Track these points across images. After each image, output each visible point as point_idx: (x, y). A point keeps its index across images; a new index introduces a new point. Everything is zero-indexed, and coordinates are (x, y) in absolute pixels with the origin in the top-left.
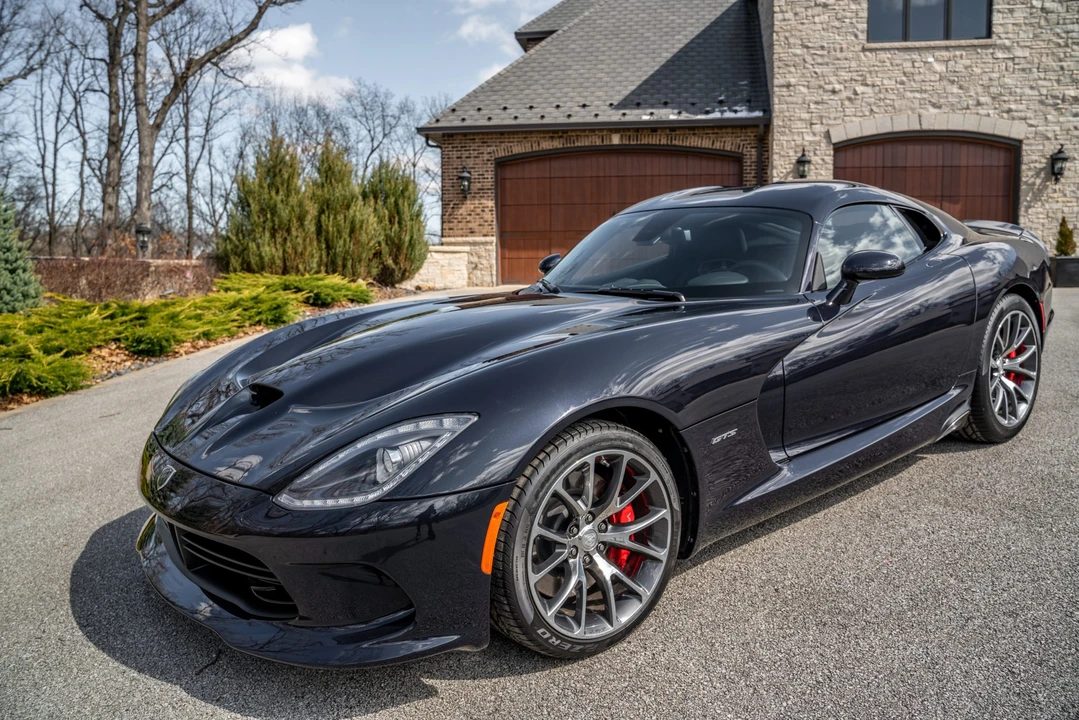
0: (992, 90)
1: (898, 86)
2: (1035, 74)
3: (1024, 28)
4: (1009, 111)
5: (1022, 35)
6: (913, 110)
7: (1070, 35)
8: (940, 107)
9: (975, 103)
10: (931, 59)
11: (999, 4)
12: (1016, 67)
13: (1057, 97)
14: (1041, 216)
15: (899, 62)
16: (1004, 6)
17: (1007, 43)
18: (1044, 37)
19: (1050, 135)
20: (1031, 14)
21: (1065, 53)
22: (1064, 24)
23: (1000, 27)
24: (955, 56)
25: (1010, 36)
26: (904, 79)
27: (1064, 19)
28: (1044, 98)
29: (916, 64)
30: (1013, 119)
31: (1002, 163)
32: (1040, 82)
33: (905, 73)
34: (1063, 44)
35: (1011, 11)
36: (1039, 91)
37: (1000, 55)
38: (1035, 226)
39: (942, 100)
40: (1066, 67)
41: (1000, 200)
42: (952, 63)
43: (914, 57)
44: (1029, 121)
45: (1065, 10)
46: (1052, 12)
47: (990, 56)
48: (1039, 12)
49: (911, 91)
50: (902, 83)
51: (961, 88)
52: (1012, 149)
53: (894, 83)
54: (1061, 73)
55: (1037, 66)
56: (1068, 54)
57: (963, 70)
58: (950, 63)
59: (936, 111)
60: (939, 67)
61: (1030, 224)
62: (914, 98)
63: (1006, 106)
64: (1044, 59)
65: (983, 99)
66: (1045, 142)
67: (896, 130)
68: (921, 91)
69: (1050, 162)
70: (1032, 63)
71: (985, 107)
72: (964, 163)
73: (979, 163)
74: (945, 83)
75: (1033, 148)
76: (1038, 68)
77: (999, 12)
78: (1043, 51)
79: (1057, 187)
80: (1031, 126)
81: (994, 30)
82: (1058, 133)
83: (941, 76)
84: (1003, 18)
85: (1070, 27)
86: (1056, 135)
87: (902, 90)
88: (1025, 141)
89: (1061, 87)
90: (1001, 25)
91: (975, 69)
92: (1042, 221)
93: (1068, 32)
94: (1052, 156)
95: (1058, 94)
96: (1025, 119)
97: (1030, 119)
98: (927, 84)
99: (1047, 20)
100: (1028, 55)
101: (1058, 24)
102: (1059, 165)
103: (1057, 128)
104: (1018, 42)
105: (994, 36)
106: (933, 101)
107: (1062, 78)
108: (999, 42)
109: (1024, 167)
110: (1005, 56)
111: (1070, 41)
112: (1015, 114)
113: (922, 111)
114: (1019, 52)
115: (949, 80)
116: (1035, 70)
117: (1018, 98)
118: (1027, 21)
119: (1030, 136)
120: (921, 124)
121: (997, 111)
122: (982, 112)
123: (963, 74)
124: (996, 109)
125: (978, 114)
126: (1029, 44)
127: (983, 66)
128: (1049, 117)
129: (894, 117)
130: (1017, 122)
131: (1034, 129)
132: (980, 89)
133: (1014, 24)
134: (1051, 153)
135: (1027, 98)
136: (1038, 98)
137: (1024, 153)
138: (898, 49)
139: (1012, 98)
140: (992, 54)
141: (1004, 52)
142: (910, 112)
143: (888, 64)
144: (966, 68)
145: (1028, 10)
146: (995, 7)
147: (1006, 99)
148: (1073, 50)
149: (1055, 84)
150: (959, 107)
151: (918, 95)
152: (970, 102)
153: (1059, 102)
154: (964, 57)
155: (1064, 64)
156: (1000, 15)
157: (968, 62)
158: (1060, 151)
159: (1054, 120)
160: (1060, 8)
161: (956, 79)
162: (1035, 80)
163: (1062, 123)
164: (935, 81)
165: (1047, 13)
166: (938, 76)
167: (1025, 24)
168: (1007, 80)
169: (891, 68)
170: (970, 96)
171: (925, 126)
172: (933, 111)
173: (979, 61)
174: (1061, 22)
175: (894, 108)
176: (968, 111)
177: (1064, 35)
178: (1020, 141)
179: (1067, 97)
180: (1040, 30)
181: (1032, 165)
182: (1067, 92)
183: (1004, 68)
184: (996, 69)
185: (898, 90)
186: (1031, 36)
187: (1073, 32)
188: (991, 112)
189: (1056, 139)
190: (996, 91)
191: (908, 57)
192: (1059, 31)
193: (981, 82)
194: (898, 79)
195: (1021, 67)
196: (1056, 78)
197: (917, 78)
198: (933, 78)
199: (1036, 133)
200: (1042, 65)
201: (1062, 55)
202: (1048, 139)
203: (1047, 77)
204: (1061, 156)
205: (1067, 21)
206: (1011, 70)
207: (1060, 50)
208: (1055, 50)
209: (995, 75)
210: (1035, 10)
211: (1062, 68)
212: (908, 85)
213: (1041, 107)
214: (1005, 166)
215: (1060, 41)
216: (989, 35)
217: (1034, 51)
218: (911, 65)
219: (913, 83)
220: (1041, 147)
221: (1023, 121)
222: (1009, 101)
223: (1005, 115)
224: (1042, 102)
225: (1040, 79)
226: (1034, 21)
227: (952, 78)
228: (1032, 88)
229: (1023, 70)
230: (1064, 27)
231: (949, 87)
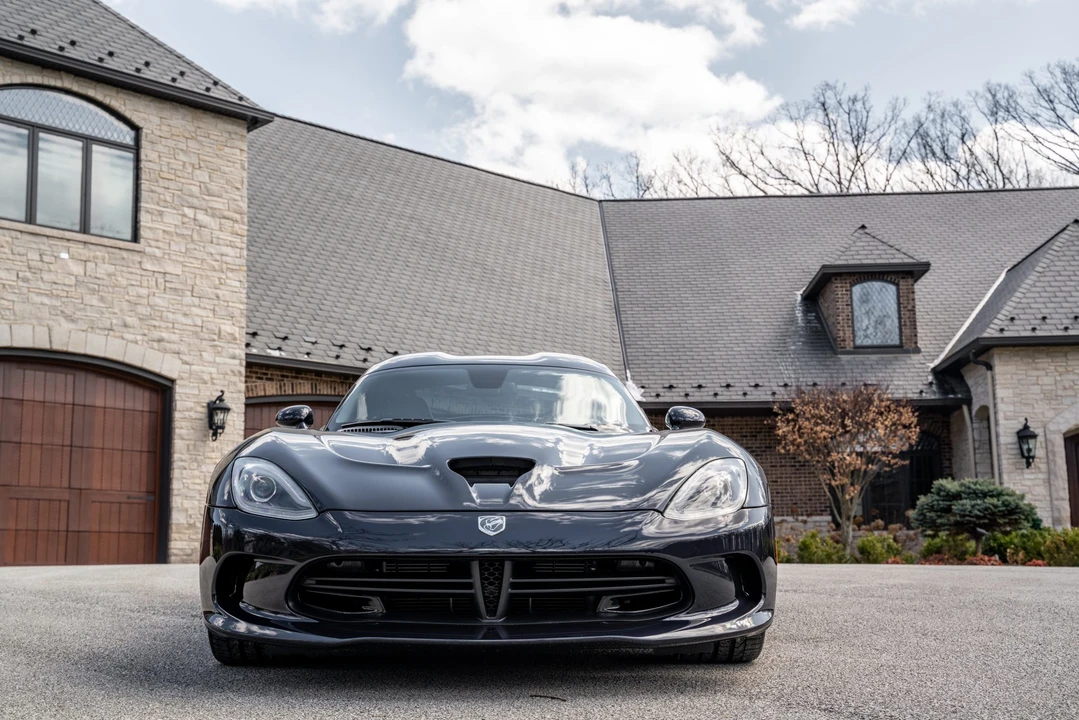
0: (141, 310)
1: (21, 284)
2: (188, 299)
3: (175, 238)
4: (160, 340)
5: (173, 247)
6: (39, 319)
7: (224, 258)
8: (72, 321)
9: (120, 323)
10: (64, 255)
11: (147, 203)
12: (168, 285)
13: (212, 332)
14: (198, 481)
15: (22, 251)
16: (153, 207)
17: (158, 253)
18: (197, 254)
19: (207, 377)
20: (183, 223)
21: (220, 279)
22: (218, 244)
23: (148, 231)
24: (95, 257)
25: (160, 244)
26: (28, 275)
27: (218, 238)
28: (199, 329)
29: (45, 258)
30: (165, 351)
31: (147, 409)
32: (195, 310)
33: (30, 268)
34: (217, 267)
35: (161, 214)
36: (194, 321)
37: (148, 265)
38: (192, 494)
39: (77, 313)
40: (221, 295)
41: (145, 455)
42: (90, 265)
43: (42, 247)
44: (181, 356)
45: (218, 228)
46: (204, 227)
47: (138, 266)
48: (192, 222)
49: (38, 294)
50: (25, 280)
51: (102, 299)
52: (161, 389)
53: (15, 279)
54: (216, 302)
55: (190, 288)
56: (223, 281)
57: (106, 277)
58: (88, 263)
59: (71, 326)
60: (77, 269)
61: (185, 491)
62: (42, 304)
63: (156, 334)
64: (198, 282)
65: (129, 320)
66: (201, 385)
67: (16, 344)
68: (51, 295)
69: (205, 410)
70: (185, 283)
71: (131, 330)
72: (100, 402)
73: (120, 404)
74: (81, 290)
75: (188, 391)
76: (192, 291)
77: (148, 212)
78: (197, 271)
79: (215, 444)
80: (186, 363)
81: (143, 232)
82: (214, 376)
83: (77, 281)
84: (152, 220)
85: (225, 250)
86: (212, 379)
87: (25, 290)
88: (178, 382)
89: (217, 320)
90: (150, 228)
91: (119, 279)
92: (198, 487)
93: (222, 255)
94: (209, 404)
95: (214, 328)
96: (178, 353)
97: (184, 354)
98: (60, 287)
99: (199, 234)
100: (180, 273)
101: (212, 242)
102: (219, 417)
103: (214, 370)
104: (169, 254)
105: (142, 240)
106: (66, 311)
107: (217, 309)
108: (148, 250)
109: (177, 415)
110: (155, 269)
111: (224, 266)
112: (168, 345)
113: (51, 323)
114: (170, 268)
115: (89, 289)
116: (189, 293)
117: (171, 325)
118: (178, 231)
119: (184, 375)
120: (51, 342)
121: (146, 338)
122: (127, 336)
123: (105, 283)
124: (145, 335)
125: (122, 338)
126: (181, 259)
127: (129, 276)
128: (204, 354)
129: (13, 326)
130: (168, 356)
131: (188, 367)
132: (125, 305)
133: (164, 231)
134: (207, 401)
135: (180, 327)
136: (192, 329)
137: (177, 397)
138: (21, 232)
139: (163, 324)
140: (140, 262)
141: (153, 264)
142: (35, 323)
143: (7, 250)
144: (109, 275)
145: (180, 217)
146: (143, 204)
147: (157, 323)
148: (227, 278)
149: (211, 315)
150: (101, 326)
151: (46, 300)
152: (114, 321)
153: (216, 337)
154: (106, 260)
155: (218, 291)
156: (149, 216)
157: (111, 269)
158: (220, 399)
159: (211, 359)
160: (213, 224)
161: (96, 287)
162: (190, 306)
163: (218, 364)
164: (71, 286)
165: (201, 226)
166: (73, 278)
167: (177, 233)
168: (158, 301)
169: (11, 257)
170: (115, 313)
171: (56, 346)
172: (66, 325)
173: (124, 269)
174: (215, 240)
175: (15, 314)
176: (111, 333)
177: (218, 258)
178: (173, 381)
179: (223, 333)
180: (192, 246)
181: (187, 414)
182: (223, 327)
183: (154, 283)
184: (145, 284)
185: (19, 288)
186: (183, 250)
187: (227, 255)
188: (139, 338)
189: (213, 384)
190: (144, 312)
191: (34, 246)
192: (213, 251)
193: (127, 297)
194: (21, 274)
195: (173, 285)
196: (212, 307)
197: (46, 276)
198: (67, 282)
199: (191, 374)
200: (196, 289)
201: (217, 282)
202: (205, 383)
203: (202, 305)
204: (222, 405)
205: (221, 242)
206: (162, 288)
207: (215, 274)
208: (209, 273)
209: (144, 292)
210: (186, 220)
211: (218, 297)
212: (33, 284)
213: (196, 340)
214: (150, 412)
215: (215, 263)
216: (136, 238)
217: (187, 269)
218: (38, 258)
219: (40, 283)
220: (197, 393)
221: (176, 355)
222: (159, 327)
223: (155, 345)
224: (196, 333)
225: (195, 306)
226: (186, 232)
227: (91, 286)
228: (185, 315)
229: (176, 290)
230: (218, 247)
231: (88, 296)
